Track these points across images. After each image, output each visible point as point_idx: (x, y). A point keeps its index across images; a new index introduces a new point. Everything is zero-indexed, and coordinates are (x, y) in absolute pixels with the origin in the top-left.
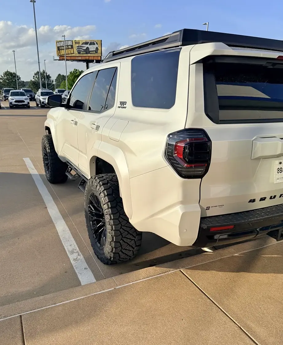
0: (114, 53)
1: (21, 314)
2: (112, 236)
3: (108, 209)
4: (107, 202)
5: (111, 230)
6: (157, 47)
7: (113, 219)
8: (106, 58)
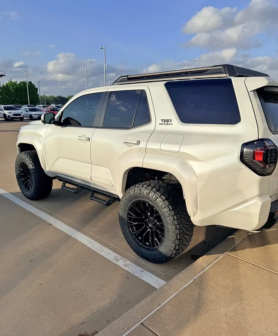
0: (128, 77)
1: (141, 322)
2: (176, 234)
3: (170, 212)
4: (167, 205)
5: (175, 230)
6: (194, 76)
7: (176, 220)
8: (119, 80)
